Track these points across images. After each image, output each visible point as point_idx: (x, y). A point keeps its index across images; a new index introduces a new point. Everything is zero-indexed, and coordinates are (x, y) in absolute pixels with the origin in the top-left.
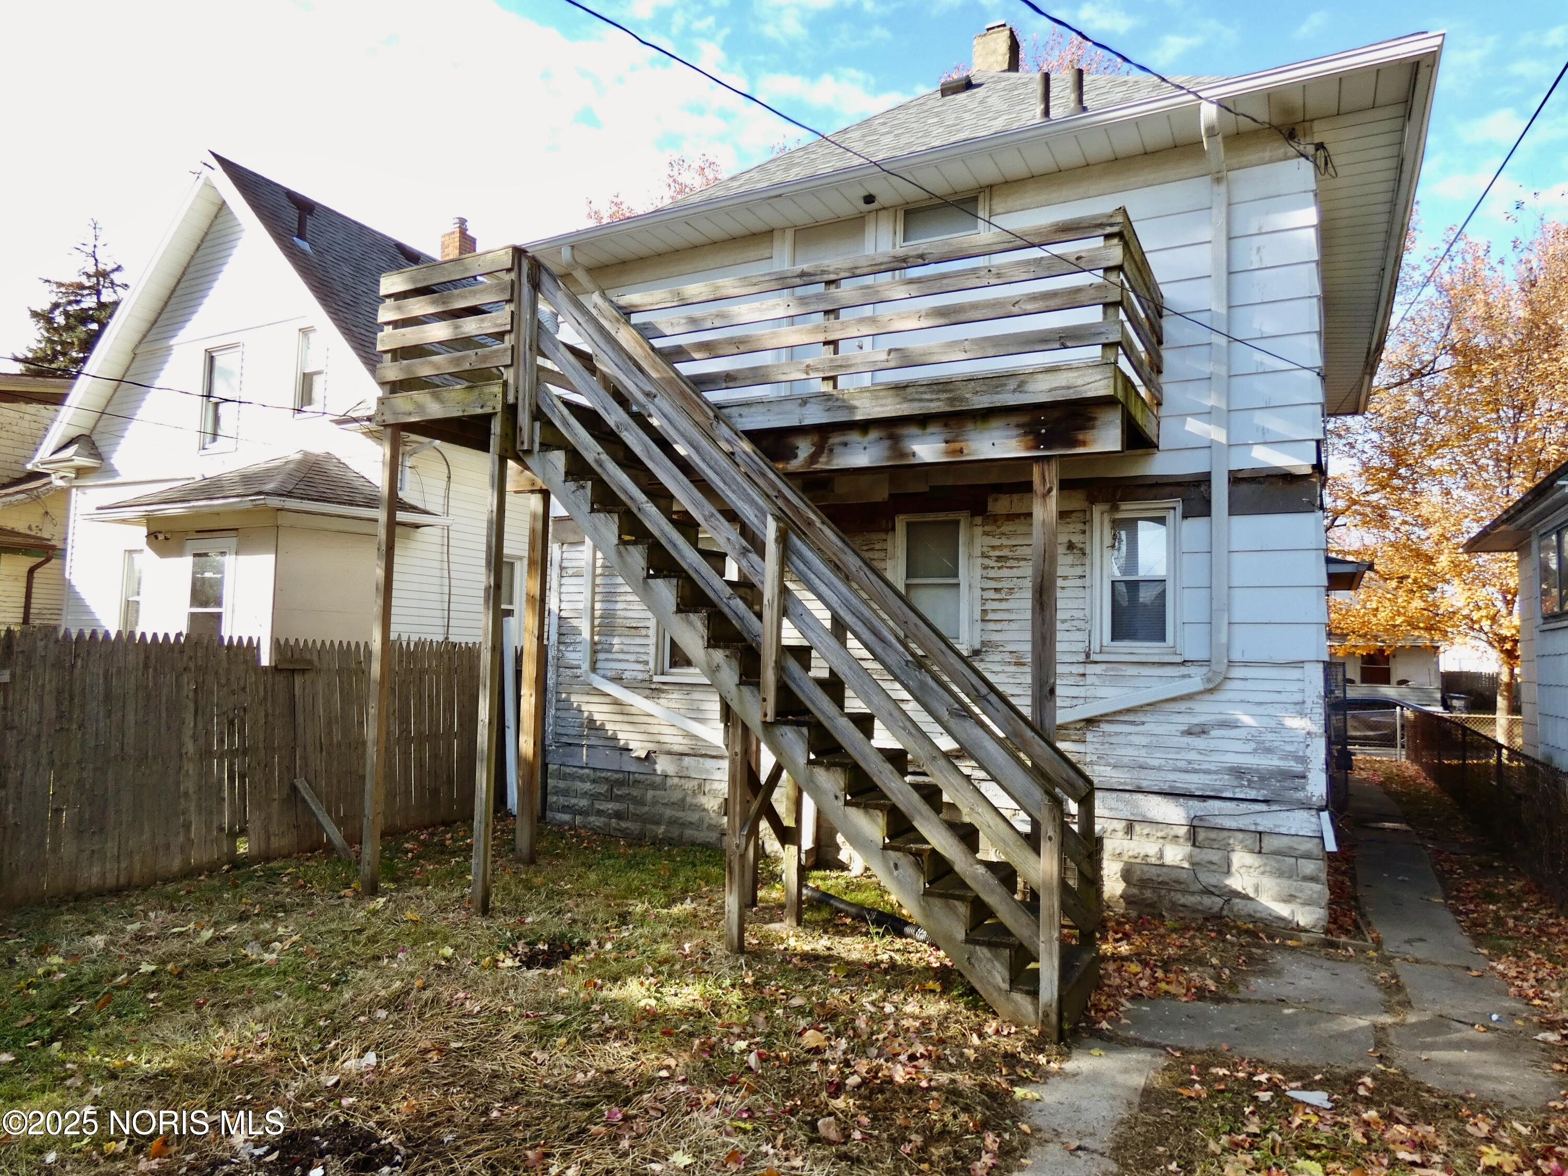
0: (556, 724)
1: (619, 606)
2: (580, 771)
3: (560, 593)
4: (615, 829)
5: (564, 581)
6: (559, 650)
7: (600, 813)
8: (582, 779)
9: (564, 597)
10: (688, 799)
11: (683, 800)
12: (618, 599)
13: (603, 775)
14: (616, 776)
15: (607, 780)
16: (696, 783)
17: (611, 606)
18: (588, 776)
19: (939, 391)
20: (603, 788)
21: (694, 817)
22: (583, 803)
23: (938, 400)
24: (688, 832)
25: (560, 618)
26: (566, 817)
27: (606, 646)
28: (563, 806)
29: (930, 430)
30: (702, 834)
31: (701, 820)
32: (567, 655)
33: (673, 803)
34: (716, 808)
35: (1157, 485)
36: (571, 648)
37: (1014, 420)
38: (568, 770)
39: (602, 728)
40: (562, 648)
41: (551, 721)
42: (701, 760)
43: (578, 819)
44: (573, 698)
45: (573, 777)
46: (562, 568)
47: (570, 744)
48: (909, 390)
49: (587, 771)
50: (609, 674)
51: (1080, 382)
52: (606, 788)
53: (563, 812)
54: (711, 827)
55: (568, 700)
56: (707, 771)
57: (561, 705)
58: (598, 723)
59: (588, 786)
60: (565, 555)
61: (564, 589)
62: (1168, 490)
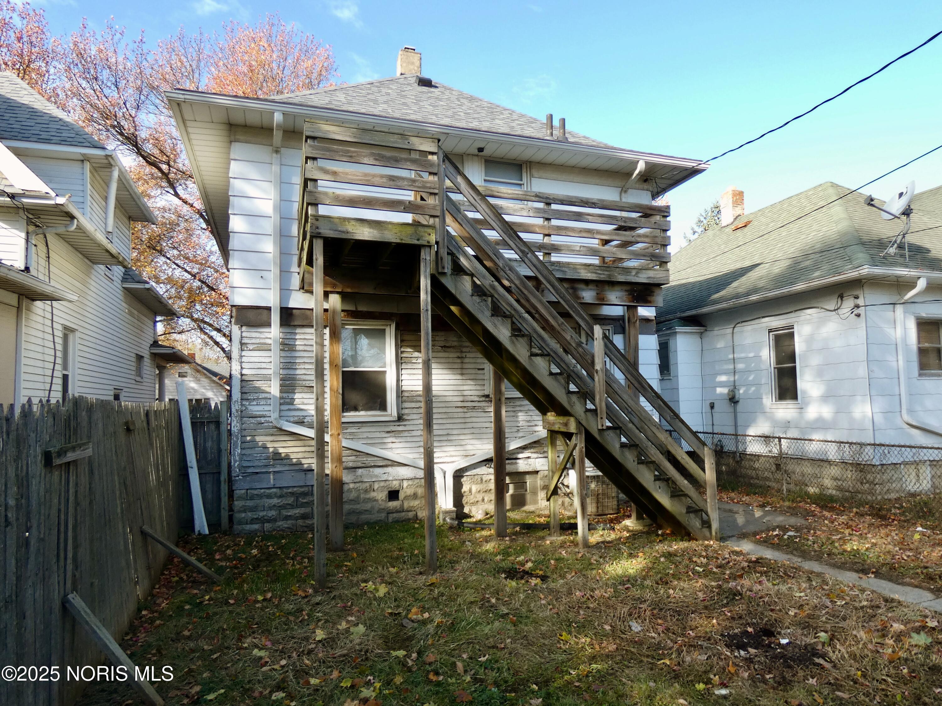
0: (241, 460)
1: (298, 372)
2: (267, 491)
3: (241, 362)
4: (302, 526)
5: (244, 353)
6: (242, 405)
7: (287, 518)
8: (269, 496)
9: (244, 365)
10: (362, 496)
11: (358, 497)
12: (297, 367)
13: (290, 490)
14: (302, 490)
15: (292, 494)
16: (368, 484)
17: (292, 372)
18: (276, 493)
19: (604, 271)
20: (290, 500)
21: (368, 506)
22: (272, 513)
23: (604, 274)
24: (364, 517)
25: (242, 381)
26: (256, 526)
27: (288, 400)
28: (252, 519)
29: (590, 287)
30: (374, 516)
31: (372, 508)
32: (250, 408)
33: (351, 500)
34: (384, 498)
35: (605, 319)
36: (255, 403)
37: (625, 288)
38: (256, 492)
39: (287, 457)
40: (244, 403)
41: (237, 458)
42: (371, 469)
43: (267, 526)
44: (258, 439)
45: (260, 496)
46: (242, 344)
47: (257, 473)
48: (591, 267)
49: (274, 490)
50: (292, 419)
51: (658, 276)
52: (292, 499)
53: (251, 523)
54: (380, 511)
55: (253, 441)
56: (376, 476)
57: (246, 445)
58: (283, 455)
59: (275, 501)
60: (244, 334)
61: (244, 359)
62: (608, 321)
